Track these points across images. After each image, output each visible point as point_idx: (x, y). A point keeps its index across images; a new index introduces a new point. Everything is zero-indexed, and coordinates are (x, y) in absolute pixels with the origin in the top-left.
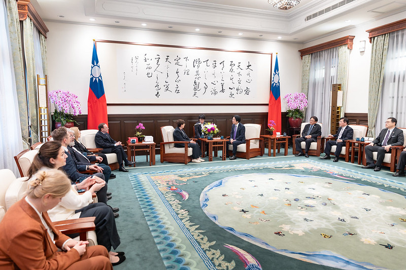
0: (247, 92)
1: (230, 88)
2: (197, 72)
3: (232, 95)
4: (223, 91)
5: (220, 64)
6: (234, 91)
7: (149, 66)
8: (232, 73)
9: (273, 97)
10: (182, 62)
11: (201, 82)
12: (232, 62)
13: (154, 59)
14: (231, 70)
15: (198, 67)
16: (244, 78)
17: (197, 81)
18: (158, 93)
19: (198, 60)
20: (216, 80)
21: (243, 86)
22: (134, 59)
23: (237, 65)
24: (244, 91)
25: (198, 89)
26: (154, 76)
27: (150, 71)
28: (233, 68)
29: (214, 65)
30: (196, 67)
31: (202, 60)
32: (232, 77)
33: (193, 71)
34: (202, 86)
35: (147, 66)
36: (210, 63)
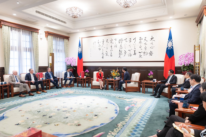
0: (151, 54)
1: (139, 52)
2: (121, 45)
3: (140, 56)
4: (135, 54)
5: (134, 40)
6: (142, 54)
7: (100, 45)
8: (141, 44)
9: (167, 56)
10: (114, 41)
11: (123, 50)
12: (141, 38)
13: (101, 42)
14: (140, 42)
15: (121, 43)
16: (149, 46)
17: (121, 50)
18: (103, 57)
19: (121, 39)
20: (131, 48)
21: (148, 51)
22: (94, 43)
23: (144, 39)
24: (148, 53)
25: (121, 54)
26: (102, 49)
27: (100, 47)
28: (141, 41)
29: (130, 41)
30: (120, 43)
31: (123, 39)
32: (141, 46)
33: (119, 45)
34: (123, 52)
35: (99, 45)
36: (128, 40)
